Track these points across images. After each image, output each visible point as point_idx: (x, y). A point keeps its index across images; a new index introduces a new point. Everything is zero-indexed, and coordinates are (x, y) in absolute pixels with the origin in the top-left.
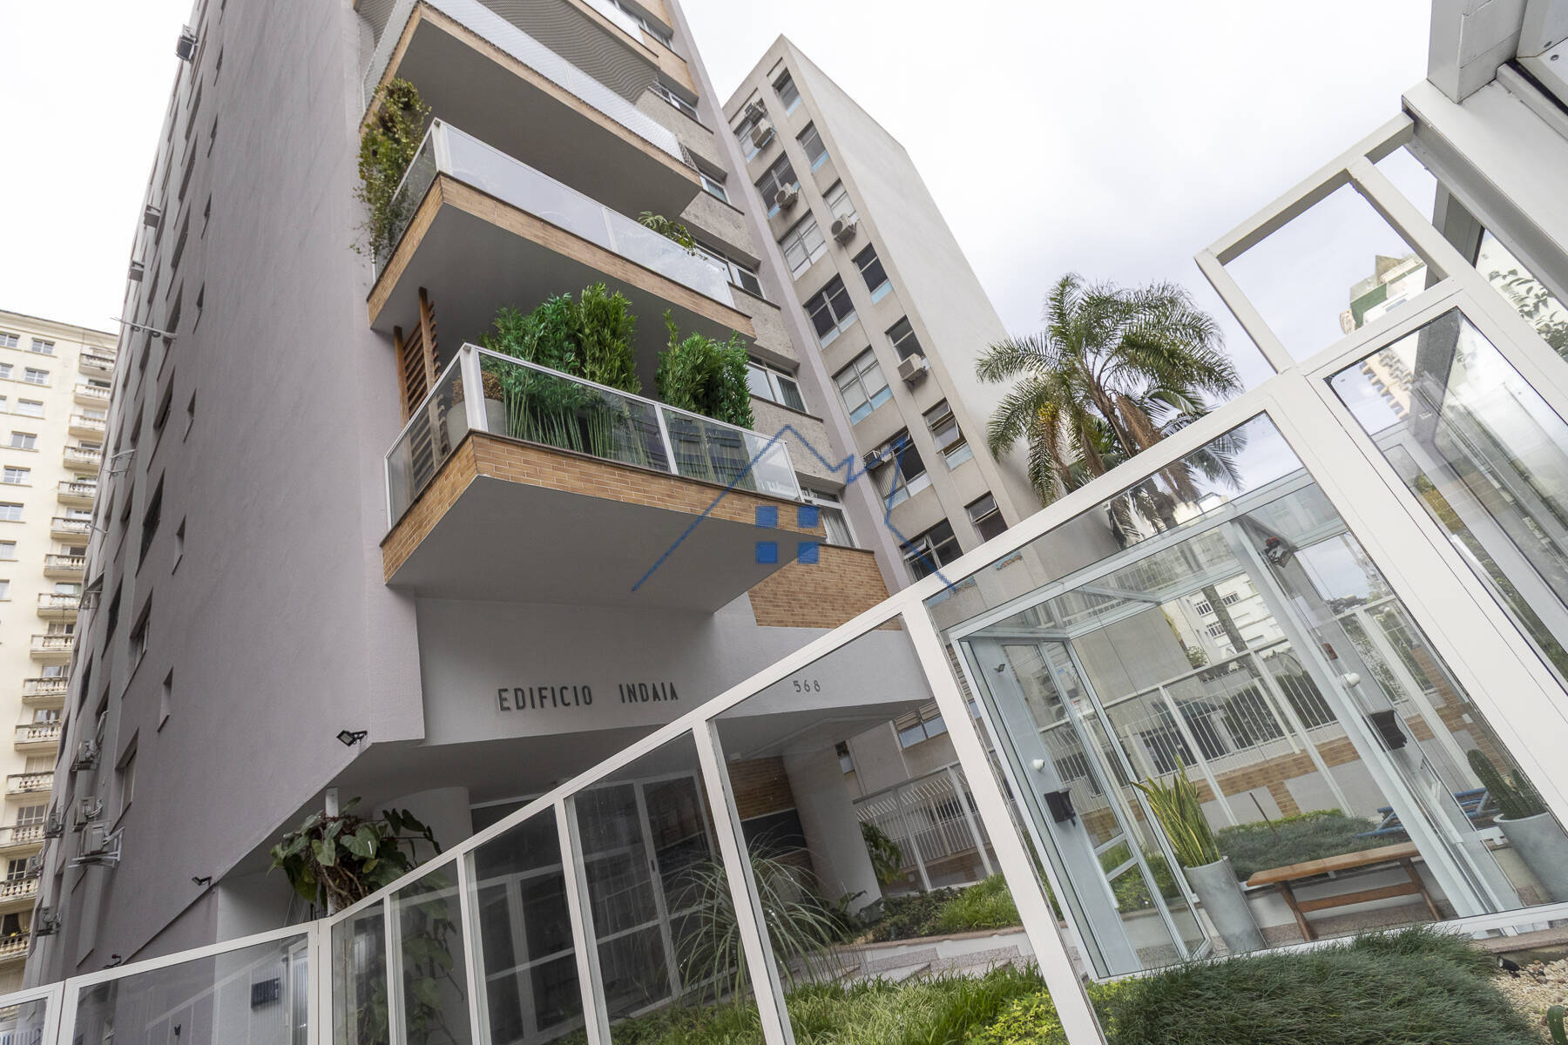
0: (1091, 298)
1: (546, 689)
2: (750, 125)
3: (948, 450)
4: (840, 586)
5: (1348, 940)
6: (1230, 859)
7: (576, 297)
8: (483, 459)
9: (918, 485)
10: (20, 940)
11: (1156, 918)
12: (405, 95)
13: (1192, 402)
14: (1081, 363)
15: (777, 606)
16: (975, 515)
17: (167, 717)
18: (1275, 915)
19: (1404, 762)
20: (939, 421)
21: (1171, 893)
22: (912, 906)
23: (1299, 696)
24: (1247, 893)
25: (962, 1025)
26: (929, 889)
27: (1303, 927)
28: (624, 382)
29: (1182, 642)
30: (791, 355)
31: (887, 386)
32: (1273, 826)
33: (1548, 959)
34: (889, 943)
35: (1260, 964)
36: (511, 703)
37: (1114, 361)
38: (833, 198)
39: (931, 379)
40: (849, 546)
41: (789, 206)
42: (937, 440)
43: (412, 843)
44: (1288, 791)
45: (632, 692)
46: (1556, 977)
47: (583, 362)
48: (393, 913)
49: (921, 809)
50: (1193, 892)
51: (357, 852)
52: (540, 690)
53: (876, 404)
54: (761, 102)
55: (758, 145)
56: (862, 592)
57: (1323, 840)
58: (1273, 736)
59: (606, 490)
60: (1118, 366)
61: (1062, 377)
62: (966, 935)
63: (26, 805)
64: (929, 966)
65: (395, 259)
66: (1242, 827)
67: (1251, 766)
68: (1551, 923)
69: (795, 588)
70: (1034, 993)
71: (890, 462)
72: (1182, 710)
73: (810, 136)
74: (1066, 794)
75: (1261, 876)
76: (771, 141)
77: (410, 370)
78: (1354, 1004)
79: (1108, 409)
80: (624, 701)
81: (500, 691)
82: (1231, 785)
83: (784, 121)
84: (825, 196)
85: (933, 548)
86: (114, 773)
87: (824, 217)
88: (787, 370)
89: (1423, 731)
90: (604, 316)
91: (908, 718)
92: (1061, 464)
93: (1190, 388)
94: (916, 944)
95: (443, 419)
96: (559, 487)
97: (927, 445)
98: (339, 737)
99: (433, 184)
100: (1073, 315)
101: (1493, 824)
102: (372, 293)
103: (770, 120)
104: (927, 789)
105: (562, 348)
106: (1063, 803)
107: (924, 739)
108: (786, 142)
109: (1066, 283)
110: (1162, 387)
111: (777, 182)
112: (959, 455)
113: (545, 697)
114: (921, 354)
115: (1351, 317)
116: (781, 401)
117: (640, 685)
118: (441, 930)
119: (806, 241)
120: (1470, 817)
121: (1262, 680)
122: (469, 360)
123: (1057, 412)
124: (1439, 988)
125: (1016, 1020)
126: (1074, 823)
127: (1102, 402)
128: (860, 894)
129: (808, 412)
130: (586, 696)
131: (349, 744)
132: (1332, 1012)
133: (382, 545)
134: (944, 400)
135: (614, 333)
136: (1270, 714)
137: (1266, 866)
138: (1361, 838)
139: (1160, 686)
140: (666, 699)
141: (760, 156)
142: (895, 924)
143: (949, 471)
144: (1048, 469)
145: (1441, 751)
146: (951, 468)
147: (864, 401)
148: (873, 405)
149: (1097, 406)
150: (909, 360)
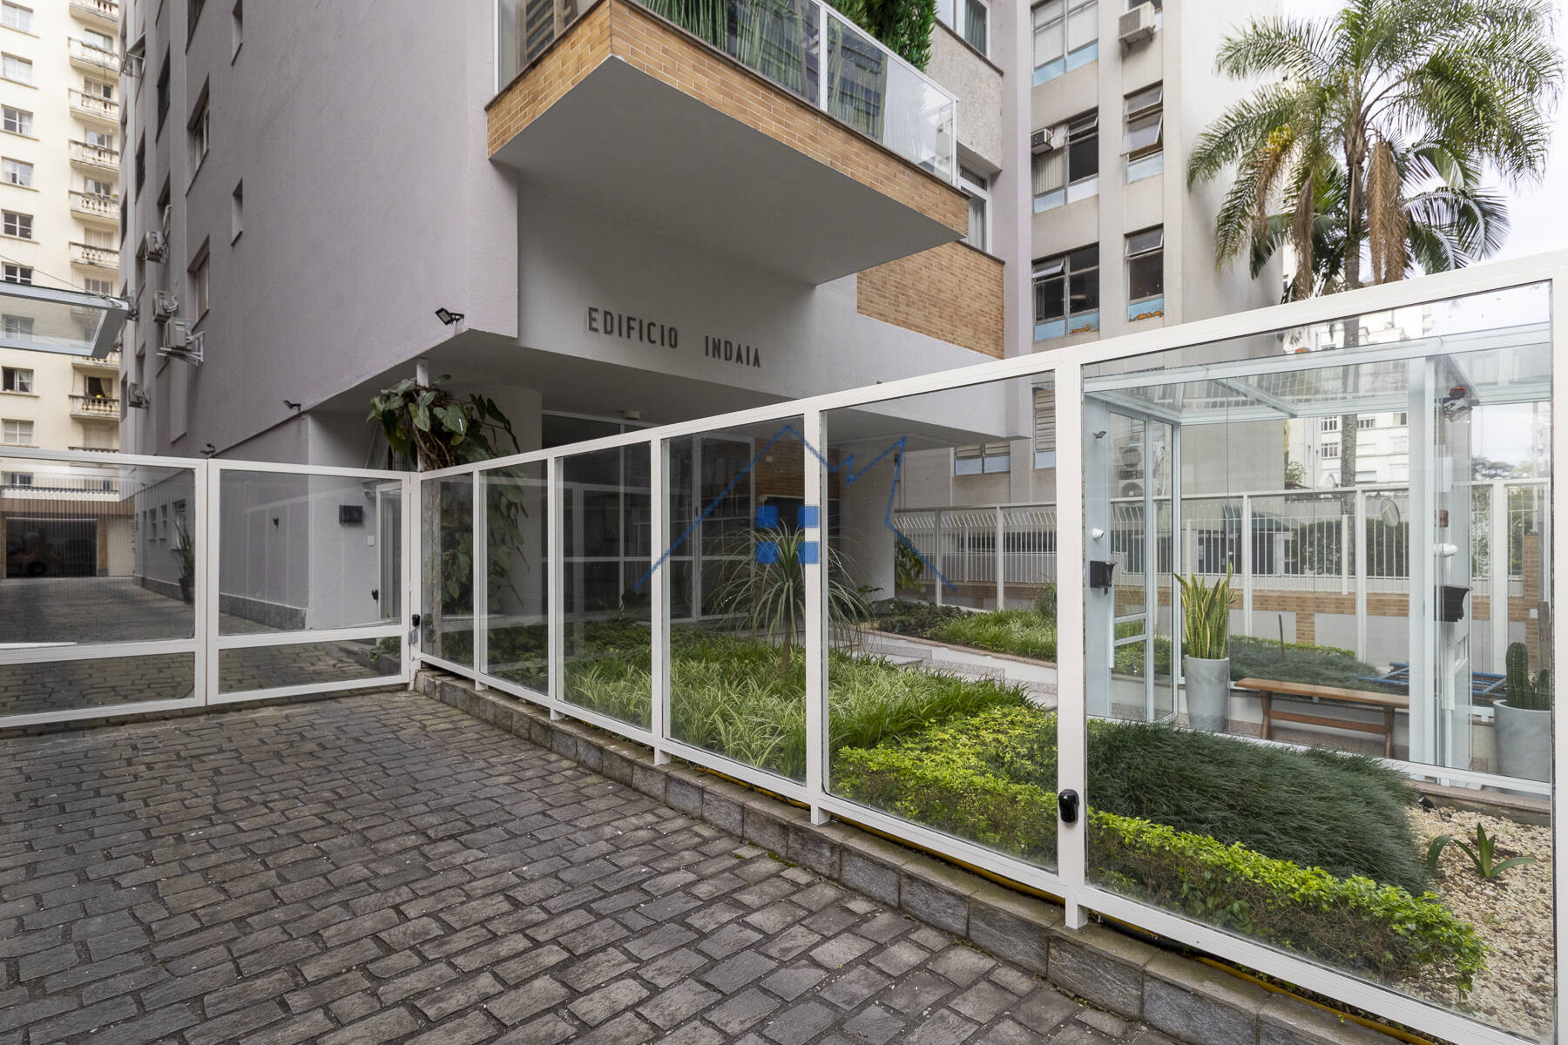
1: (634, 320)
3: (1135, 155)
4: (956, 292)
5: (1302, 748)
6: (1231, 660)
8: (620, 35)
9: (1082, 191)
10: (105, 403)
11: (1140, 685)
13: (1466, 175)
14: (1357, 80)
15: (884, 297)
16: (1132, 248)
17: (241, 233)
18: (1245, 713)
19: (1447, 634)
20: (1142, 111)
21: (1163, 670)
22: (920, 612)
23: (1380, 544)
24: (1232, 690)
25: (949, 711)
26: (939, 604)
27: (1265, 729)
29: (1287, 454)
31: (1096, 41)
32: (1284, 647)
33: (1460, 809)
34: (891, 635)
35: (1218, 742)
36: (599, 325)
37: (1404, 88)
39: (1155, 47)
40: (980, 248)
42: (1128, 137)
43: (494, 431)
44: (1313, 623)
45: (716, 347)
46: (1460, 821)
48: (481, 485)
49: (954, 535)
50: (1183, 675)
51: (448, 424)
52: (629, 319)
53: (1074, 63)
56: (976, 305)
57: (1324, 671)
58: (1329, 571)
59: (745, 112)
60: (1405, 98)
61: (1323, 96)
62: (962, 648)
63: (92, 277)
64: (921, 661)
66: (1254, 639)
67: (1291, 592)
68: (1484, 787)
69: (908, 281)
70: (1015, 706)
71: (1060, 150)
72: (1254, 522)
74: (1111, 567)
75: (1248, 681)
78: (1285, 788)
79: (1356, 157)
80: (707, 354)
81: (590, 309)
82: (1262, 602)
85: (1068, 273)
86: (186, 274)
89: (1483, 610)
91: (972, 448)
92: (1263, 214)
93: (1475, 155)
94: (915, 642)
96: (695, 93)
97: (1113, 139)
98: (438, 313)
101: (1491, 705)
104: (966, 519)
106: (1104, 573)
107: (980, 472)
110: (1441, 142)
112: (1147, 165)
113: (633, 328)
114: (1158, 6)
116: (961, 32)
117: (726, 342)
118: (513, 511)
120: (1473, 695)
121: (1352, 520)
123: (1291, 142)
124: (1361, 799)
125: (994, 719)
126: (1106, 592)
127: (1354, 143)
128: (877, 589)
129: (989, 57)
130: (671, 338)
131: (447, 323)
132: (1264, 788)
133: (488, 108)
134: (1160, 84)
136: (1339, 550)
137: (1259, 675)
138: (1360, 680)
139: (1245, 494)
140: (748, 363)
142: (902, 622)
143: (1126, 183)
144: (1244, 215)
145: (1487, 634)
146: (1130, 180)
147: (1059, 54)
148: (1068, 64)
149: (1345, 148)
150: (1139, 10)
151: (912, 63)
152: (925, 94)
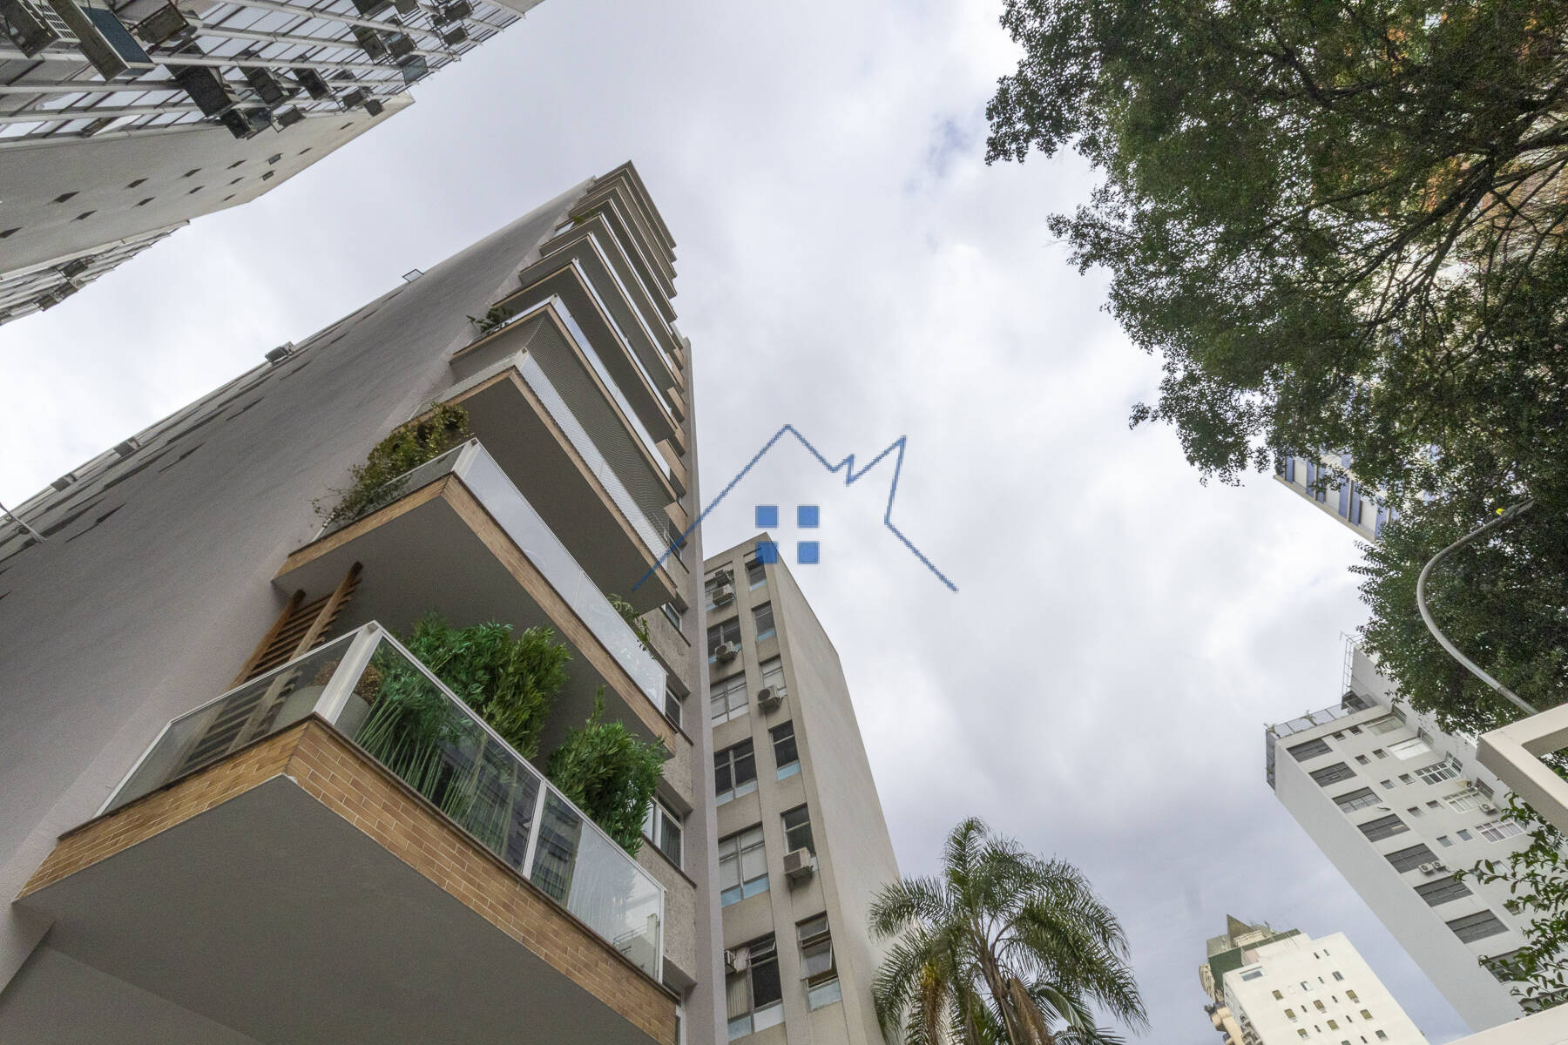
0: (995, 851)
2: (715, 585)
3: (814, 981)
7: (519, 630)
8: (305, 758)
9: (767, 1019)
12: (456, 417)
13: (1081, 1017)
14: (976, 924)
20: (813, 938)
28: (520, 739)
30: (687, 797)
31: (766, 875)
37: (1012, 933)
38: (767, 669)
39: (815, 883)
41: (725, 660)
42: (805, 963)
47: (488, 699)
53: (751, 892)
54: (731, 573)
55: (716, 602)
59: (432, 864)
60: (1012, 940)
65: (352, 528)
71: (743, 973)
73: (765, 612)
76: (729, 604)
77: (281, 637)
79: (1000, 991)
83: (746, 593)
84: (762, 664)
87: (756, 681)
88: (679, 812)
90: (537, 662)
93: (1083, 998)
95: (282, 699)
96: (374, 833)
97: (793, 966)
99: (440, 478)
100: (974, 864)
102: (300, 551)
103: (734, 588)
105: (473, 675)
108: (743, 609)
109: (971, 826)
110: (1052, 985)
111: (722, 637)
112: (824, 993)
114: (812, 852)
115: (1210, 974)
116: (658, 844)
119: (730, 698)
122: (365, 642)
127: (993, 979)
129: (682, 869)
133: (65, 837)
134: (824, 915)
135: (538, 684)
141: (714, 611)
143: (809, 1010)
146: (813, 1008)
147: (735, 883)
148: (744, 892)
149: (988, 982)
150: (798, 853)
151: (624, 848)
152: (635, 880)
